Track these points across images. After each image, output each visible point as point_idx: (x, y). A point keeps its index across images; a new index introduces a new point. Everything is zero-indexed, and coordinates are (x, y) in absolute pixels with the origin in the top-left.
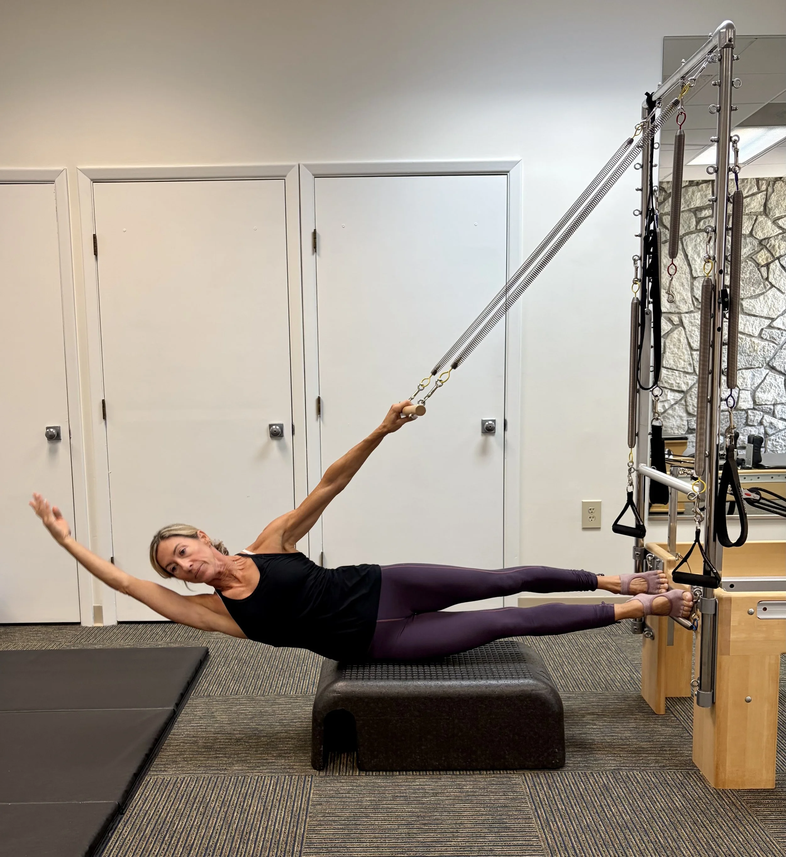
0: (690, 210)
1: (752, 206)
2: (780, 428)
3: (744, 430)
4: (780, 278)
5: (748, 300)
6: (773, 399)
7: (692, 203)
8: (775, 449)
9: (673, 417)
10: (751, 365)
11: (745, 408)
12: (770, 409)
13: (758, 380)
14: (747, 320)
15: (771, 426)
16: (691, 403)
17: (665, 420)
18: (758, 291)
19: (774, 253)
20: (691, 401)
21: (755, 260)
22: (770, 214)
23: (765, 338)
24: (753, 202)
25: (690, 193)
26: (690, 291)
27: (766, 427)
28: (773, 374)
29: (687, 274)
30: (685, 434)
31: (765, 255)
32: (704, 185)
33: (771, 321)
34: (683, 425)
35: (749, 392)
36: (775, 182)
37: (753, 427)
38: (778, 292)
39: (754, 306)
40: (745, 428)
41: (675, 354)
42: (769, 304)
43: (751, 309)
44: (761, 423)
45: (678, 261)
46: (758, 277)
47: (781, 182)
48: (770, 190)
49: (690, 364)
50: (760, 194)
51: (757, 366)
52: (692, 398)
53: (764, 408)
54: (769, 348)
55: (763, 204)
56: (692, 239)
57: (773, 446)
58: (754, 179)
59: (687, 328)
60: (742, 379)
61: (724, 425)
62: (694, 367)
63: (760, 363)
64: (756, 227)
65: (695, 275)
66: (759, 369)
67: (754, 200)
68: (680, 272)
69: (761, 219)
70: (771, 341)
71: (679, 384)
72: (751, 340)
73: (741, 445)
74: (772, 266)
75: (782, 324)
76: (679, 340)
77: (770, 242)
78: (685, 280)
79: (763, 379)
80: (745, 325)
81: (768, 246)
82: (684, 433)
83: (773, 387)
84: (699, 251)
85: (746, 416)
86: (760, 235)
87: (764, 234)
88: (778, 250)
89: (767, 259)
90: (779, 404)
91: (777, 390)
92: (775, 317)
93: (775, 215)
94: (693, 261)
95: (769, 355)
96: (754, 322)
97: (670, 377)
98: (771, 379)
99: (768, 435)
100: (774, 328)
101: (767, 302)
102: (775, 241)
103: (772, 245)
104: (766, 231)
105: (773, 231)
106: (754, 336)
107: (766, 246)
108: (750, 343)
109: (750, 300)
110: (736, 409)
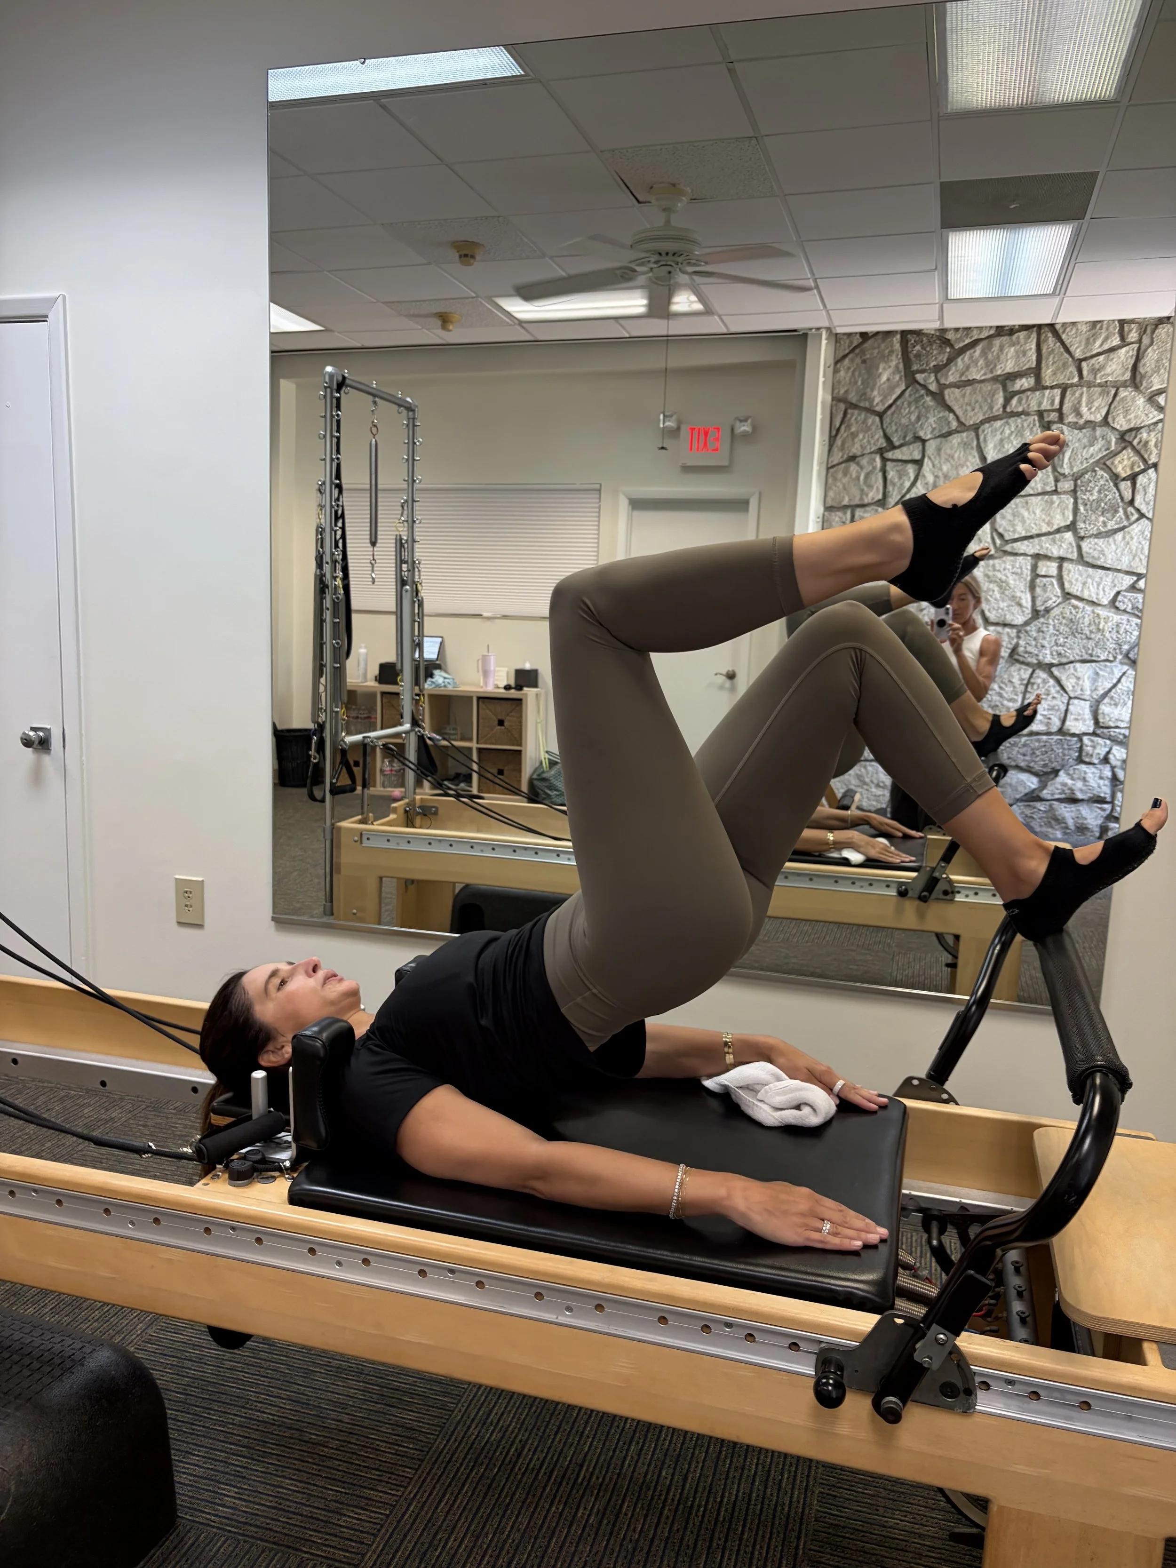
0: (995, 379)
1: (1108, 370)
3: (1075, 769)
5: (1091, 539)
7: (999, 367)
11: (1077, 732)
12: (1124, 736)
13: (1105, 683)
14: (1089, 576)
18: (1111, 525)
19: (1146, 456)
21: (1110, 469)
22: (1142, 385)
23: (1123, 608)
24: (1110, 363)
25: (995, 349)
27: (1116, 767)
31: (1129, 458)
32: (1022, 335)
33: (1135, 578)
35: (1088, 703)
36: (1157, 326)
37: (1091, 766)
39: (1103, 551)
42: (1134, 548)
43: (1097, 556)
44: (1106, 760)
46: (1114, 498)
47: (1169, 326)
48: (1146, 340)
50: (1124, 349)
51: (1103, 658)
53: (1112, 734)
54: (1128, 627)
55: (1130, 366)
56: (996, 430)
58: (1114, 321)
60: (1075, 680)
61: (1038, 759)
63: (1109, 652)
64: (1115, 408)
66: (1108, 664)
67: (1112, 360)
69: (1123, 393)
70: (1133, 614)
72: (1093, 612)
73: (1068, 796)
74: (1141, 480)
77: (1139, 436)
79: (1115, 681)
80: (1084, 584)
81: (1135, 443)
85: (1078, 745)
86: (1120, 423)
87: (1130, 420)
88: (1155, 451)
89: (1132, 468)
92: (1144, 572)
93: (1152, 387)
95: (1129, 639)
96: (1101, 578)
98: (1130, 682)
99: (1119, 781)
100: (1140, 591)
101: (1128, 543)
102: (1149, 435)
103: (1143, 441)
104: (1132, 416)
105: (1147, 415)
106: (1099, 605)
107: (1131, 443)
108: (1091, 617)
109: (1096, 540)
110: (1061, 731)
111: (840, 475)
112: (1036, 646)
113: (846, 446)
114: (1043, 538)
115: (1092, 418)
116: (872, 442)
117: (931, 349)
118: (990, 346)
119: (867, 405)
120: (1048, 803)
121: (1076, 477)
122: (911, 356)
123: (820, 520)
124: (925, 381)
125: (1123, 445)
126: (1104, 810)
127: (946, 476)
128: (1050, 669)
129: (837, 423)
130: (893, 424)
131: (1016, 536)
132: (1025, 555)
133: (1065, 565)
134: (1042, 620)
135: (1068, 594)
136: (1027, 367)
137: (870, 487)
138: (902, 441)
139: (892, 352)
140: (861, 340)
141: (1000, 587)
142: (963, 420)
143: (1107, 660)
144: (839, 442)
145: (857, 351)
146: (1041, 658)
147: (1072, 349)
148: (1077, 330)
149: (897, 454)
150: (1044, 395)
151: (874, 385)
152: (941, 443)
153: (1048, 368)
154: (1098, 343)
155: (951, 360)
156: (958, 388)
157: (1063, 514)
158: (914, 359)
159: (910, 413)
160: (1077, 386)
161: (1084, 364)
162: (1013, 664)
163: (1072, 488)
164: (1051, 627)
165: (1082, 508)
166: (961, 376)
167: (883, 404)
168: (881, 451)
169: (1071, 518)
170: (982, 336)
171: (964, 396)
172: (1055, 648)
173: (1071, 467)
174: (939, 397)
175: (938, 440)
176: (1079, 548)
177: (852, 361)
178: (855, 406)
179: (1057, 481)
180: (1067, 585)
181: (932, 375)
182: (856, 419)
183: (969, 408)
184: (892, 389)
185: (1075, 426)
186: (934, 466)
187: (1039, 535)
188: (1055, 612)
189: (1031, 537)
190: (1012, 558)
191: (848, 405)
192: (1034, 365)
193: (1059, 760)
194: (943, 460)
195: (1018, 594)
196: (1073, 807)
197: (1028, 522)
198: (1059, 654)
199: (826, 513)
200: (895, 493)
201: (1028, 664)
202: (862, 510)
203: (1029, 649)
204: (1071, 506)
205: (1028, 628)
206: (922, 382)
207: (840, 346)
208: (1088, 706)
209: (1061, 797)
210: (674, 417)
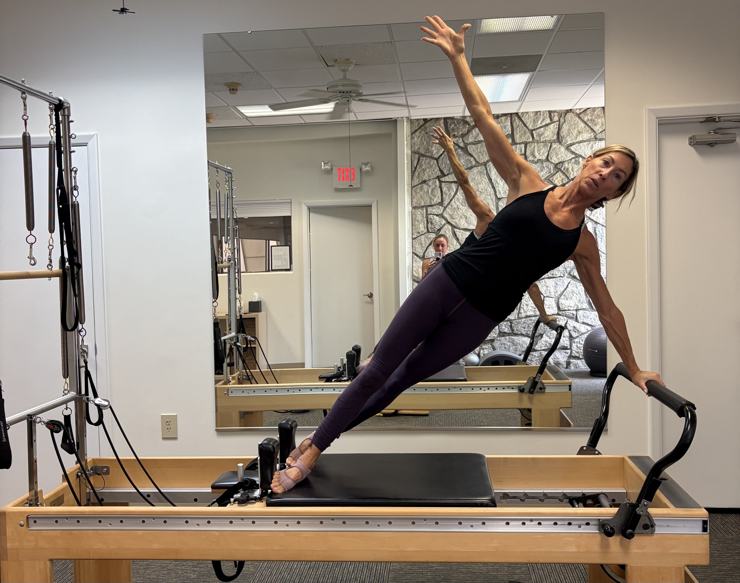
1: (546, 135)
2: (583, 332)
3: (550, 333)
6: (575, 305)
8: (579, 351)
10: (553, 274)
12: (573, 314)
13: (561, 288)
15: (575, 330)
19: (568, 175)
22: (562, 141)
24: (546, 131)
26: (495, 210)
27: (570, 330)
28: (575, 282)
29: (491, 195)
31: (560, 177)
32: (503, 118)
35: (554, 299)
36: (566, 114)
40: (551, 332)
44: (566, 327)
45: (483, 184)
47: (572, 113)
48: (562, 120)
50: (552, 125)
51: (558, 276)
53: (567, 314)
55: (556, 133)
57: (578, 348)
58: (546, 111)
60: (546, 288)
63: (561, 272)
64: (551, 153)
65: (499, 196)
66: (561, 278)
67: (547, 130)
68: (486, 193)
69: (554, 146)
77: (564, 166)
78: (491, 200)
79: (565, 287)
81: (562, 169)
82: (496, 336)
83: (574, 295)
86: (554, 159)
87: (559, 158)
88: (572, 173)
89: (562, 181)
90: (581, 309)
91: (578, 297)
93: (567, 142)
94: (496, 184)
95: (570, 265)
98: (573, 287)
99: (573, 338)
102: (568, 164)
103: (566, 168)
104: (560, 156)
105: (566, 156)
107: (560, 169)
111: (419, 190)
113: (420, 176)
115: (541, 158)
116: (434, 173)
117: (459, 126)
119: (430, 155)
120: (539, 352)
122: (450, 130)
123: (411, 213)
124: (457, 142)
125: (557, 170)
126: (567, 353)
129: (415, 165)
130: (443, 164)
137: (434, 196)
138: (448, 172)
140: (424, 122)
142: (478, 160)
143: (560, 277)
144: (416, 174)
145: (423, 128)
147: (527, 125)
148: (529, 115)
149: (446, 179)
153: (517, 134)
154: (540, 122)
155: (469, 131)
156: (474, 144)
158: (451, 131)
160: (532, 143)
161: (534, 132)
166: (475, 139)
167: (438, 154)
168: (438, 178)
171: (477, 149)
174: (465, 149)
177: (420, 132)
178: (424, 156)
181: (461, 139)
182: (425, 162)
183: (480, 155)
191: (420, 155)
192: (510, 133)
193: (543, 329)
199: (413, 210)
200: (447, 198)
202: (432, 207)
207: (413, 125)
208: (554, 301)
209: (545, 348)
210: (329, 163)
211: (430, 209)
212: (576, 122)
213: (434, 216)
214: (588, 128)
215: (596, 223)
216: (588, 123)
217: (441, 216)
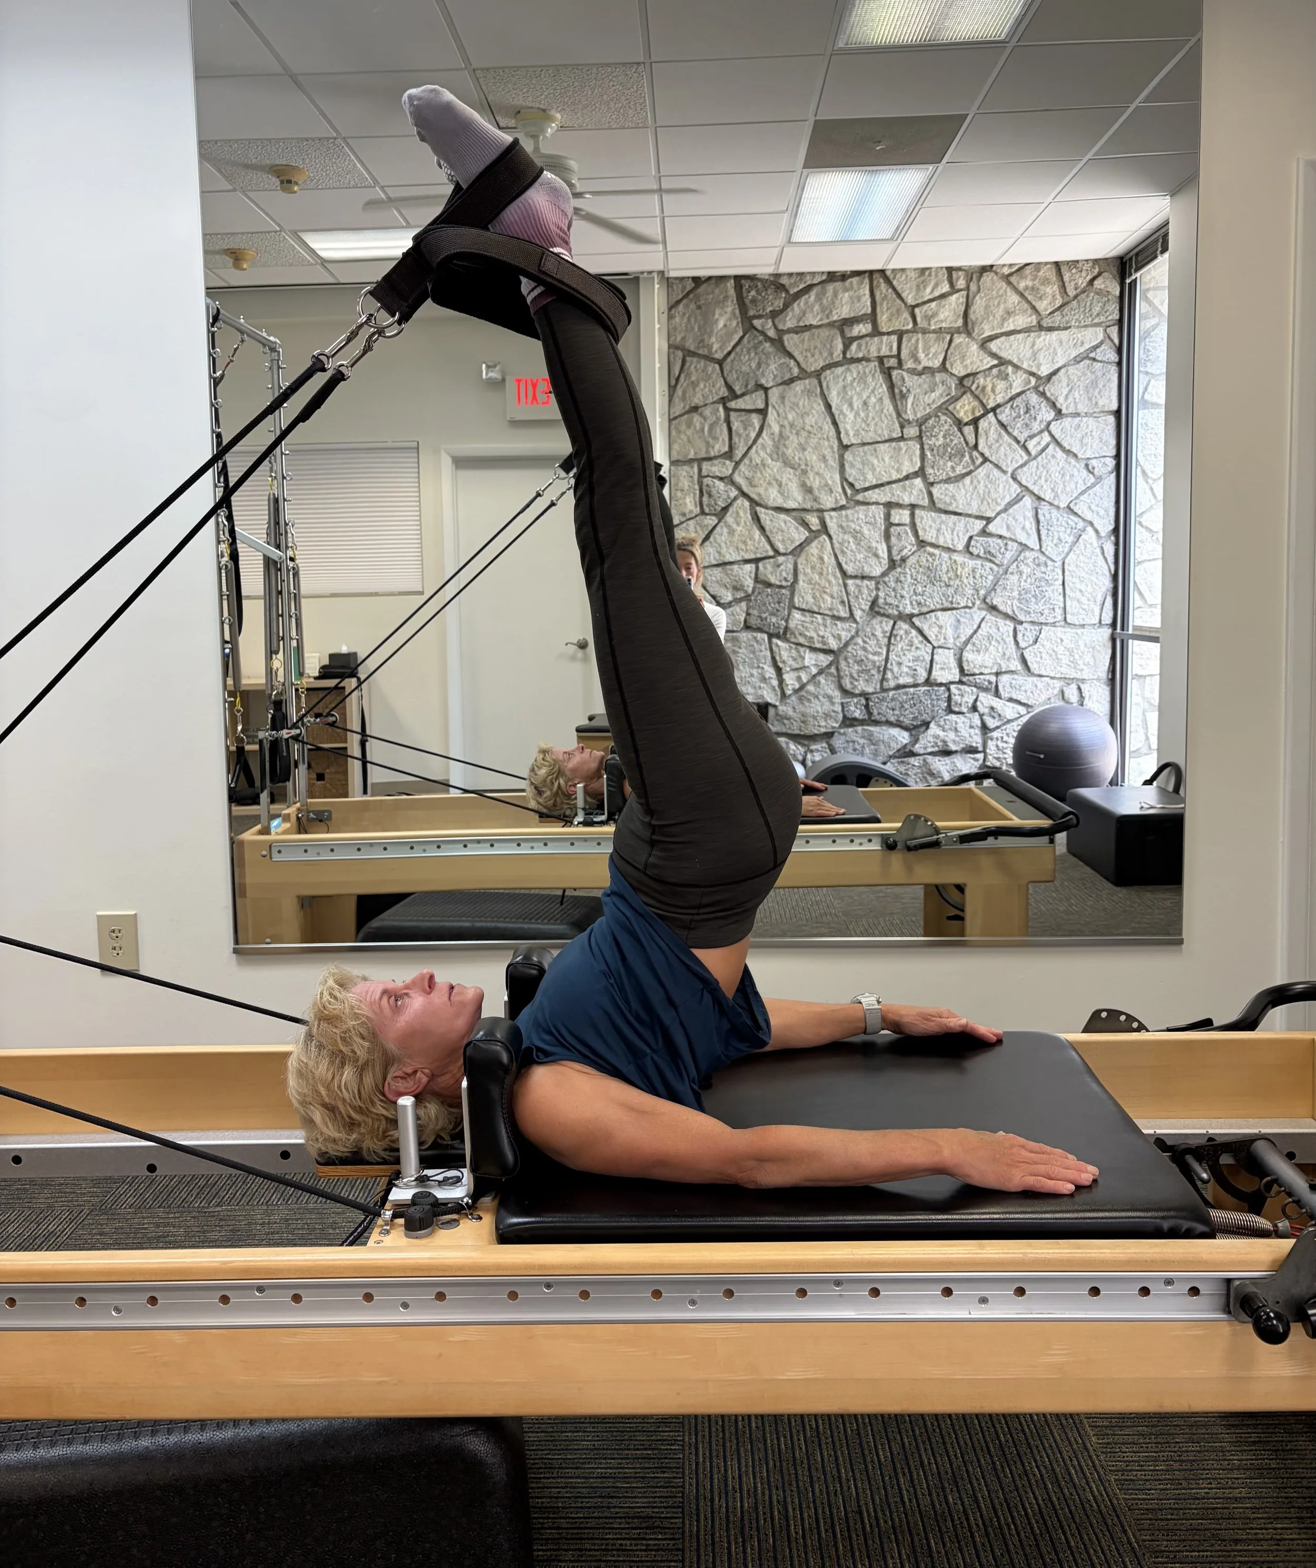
0: (831, 325)
1: (941, 316)
2: (1009, 718)
3: (945, 720)
4: (997, 445)
5: (941, 485)
6: (994, 664)
7: (834, 312)
8: (1001, 756)
9: (817, 697)
10: (952, 603)
11: (944, 681)
12: (990, 683)
13: (967, 630)
15: (992, 713)
16: (847, 673)
17: (803, 704)
18: (960, 470)
19: (985, 401)
20: (847, 668)
21: (952, 414)
22: (973, 331)
23: (975, 554)
24: (942, 310)
25: (830, 294)
26: (838, 470)
27: (984, 715)
28: (994, 618)
29: (831, 439)
30: (840, 727)
31: (969, 403)
32: (855, 280)
33: (985, 522)
34: (834, 711)
35: (952, 651)
36: (981, 274)
37: (961, 716)
38: (996, 471)
39: (953, 496)
40: (946, 718)
41: (815, 584)
42: (981, 491)
43: (948, 501)
44: (974, 708)
45: (813, 416)
46: (960, 443)
47: (993, 274)
48: (973, 287)
49: (843, 602)
50: (954, 295)
51: (962, 605)
52: (849, 663)
53: (978, 681)
54: (982, 572)
55: (962, 313)
56: (838, 377)
57: (999, 749)
58: (942, 268)
59: (834, 537)
60: (937, 629)
61: (907, 712)
62: (850, 607)
63: (967, 598)
64: (951, 353)
65: (845, 441)
66: (967, 610)
67: (944, 306)
68: (819, 435)
69: (958, 339)
70: (987, 559)
71: (823, 637)
72: (950, 559)
73: (941, 748)
74: (983, 424)
75: (1005, 527)
76: (821, 559)
77: (976, 382)
78: (829, 450)
79: (975, 627)
80: (938, 530)
81: (973, 388)
82: (837, 725)
83: (993, 643)
84: (852, 398)
85: (946, 695)
86: (958, 368)
87: (966, 366)
88: (992, 397)
89: (973, 413)
90: (1006, 672)
91: (1000, 648)
92: (993, 515)
93: (983, 334)
94: (841, 417)
95: (984, 584)
96: (955, 524)
97: (808, 625)
98: (989, 628)
99: (989, 729)
100: (990, 535)
101: (976, 487)
102: (985, 379)
103: (980, 386)
104: (968, 361)
105: (981, 361)
106: (955, 551)
107: (969, 388)
108: (948, 564)
109: (946, 485)
110: (928, 682)
111: (683, 427)
112: (896, 596)
113: (687, 396)
114: (894, 486)
115: (930, 364)
116: (714, 391)
117: (767, 294)
118: (824, 292)
119: (706, 352)
120: (921, 758)
121: (921, 423)
122: (747, 301)
126: (978, 760)
127: (792, 425)
128: (911, 619)
129: (676, 372)
130: (734, 372)
131: (867, 485)
132: (877, 503)
133: (917, 512)
134: (899, 570)
135: (922, 541)
136: (862, 312)
137: (715, 439)
138: (743, 390)
139: (726, 297)
140: (693, 285)
141: (855, 538)
142: (804, 366)
143: (967, 607)
144: (679, 391)
145: (691, 296)
146: (901, 608)
147: (904, 295)
148: (906, 276)
149: (740, 404)
150: (882, 341)
151: (712, 332)
152: (784, 390)
153: (883, 313)
154: (928, 290)
155: (786, 306)
156: (797, 333)
157: (911, 460)
158: (749, 305)
159: (750, 360)
160: (912, 333)
161: (917, 310)
162: (874, 617)
163: (918, 434)
164: (909, 576)
165: (928, 453)
166: (798, 322)
167: (722, 352)
168: (723, 401)
169: (919, 464)
170: (815, 282)
171: (803, 342)
172: (914, 597)
173: (915, 413)
174: (778, 343)
175: (781, 388)
176: (930, 494)
177: (687, 306)
178: (693, 354)
179: (902, 427)
180: (920, 533)
181: (770, 321)
182: (695, 367)
183: (809, 355)
184: (729, 335)
185: (913, 372)
186: (778, 415)
187: (889, 483)
188: (912, 561)
189: (882, 485)
190: (864, 507)
191: (686, 353)
192: (869, 311)
193: (929, 711)
194: (787, 408)
195: (874, 544)
196: (947, 760)
197: (878, 470)
198: (919, 604)
199: (673, 468)
200: (741, 444)
201: (888, 616)
202: (710, 462)
203: (889, 600)
204: (918, 452)
205: (886, 579)
206: (760, 328)
207: (673, 290)
208: (952, 655)
209: (933, 750)
210: (497, 368)
211: (706, 466)
212: (1001, 292)
213: (715, 481)
214: (1026, 306)
215: (1039, 498)
216: (1026, 294)
217: (729, 480)
